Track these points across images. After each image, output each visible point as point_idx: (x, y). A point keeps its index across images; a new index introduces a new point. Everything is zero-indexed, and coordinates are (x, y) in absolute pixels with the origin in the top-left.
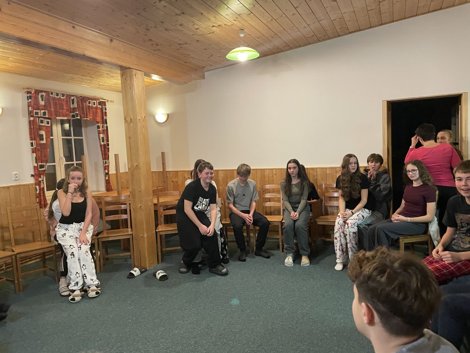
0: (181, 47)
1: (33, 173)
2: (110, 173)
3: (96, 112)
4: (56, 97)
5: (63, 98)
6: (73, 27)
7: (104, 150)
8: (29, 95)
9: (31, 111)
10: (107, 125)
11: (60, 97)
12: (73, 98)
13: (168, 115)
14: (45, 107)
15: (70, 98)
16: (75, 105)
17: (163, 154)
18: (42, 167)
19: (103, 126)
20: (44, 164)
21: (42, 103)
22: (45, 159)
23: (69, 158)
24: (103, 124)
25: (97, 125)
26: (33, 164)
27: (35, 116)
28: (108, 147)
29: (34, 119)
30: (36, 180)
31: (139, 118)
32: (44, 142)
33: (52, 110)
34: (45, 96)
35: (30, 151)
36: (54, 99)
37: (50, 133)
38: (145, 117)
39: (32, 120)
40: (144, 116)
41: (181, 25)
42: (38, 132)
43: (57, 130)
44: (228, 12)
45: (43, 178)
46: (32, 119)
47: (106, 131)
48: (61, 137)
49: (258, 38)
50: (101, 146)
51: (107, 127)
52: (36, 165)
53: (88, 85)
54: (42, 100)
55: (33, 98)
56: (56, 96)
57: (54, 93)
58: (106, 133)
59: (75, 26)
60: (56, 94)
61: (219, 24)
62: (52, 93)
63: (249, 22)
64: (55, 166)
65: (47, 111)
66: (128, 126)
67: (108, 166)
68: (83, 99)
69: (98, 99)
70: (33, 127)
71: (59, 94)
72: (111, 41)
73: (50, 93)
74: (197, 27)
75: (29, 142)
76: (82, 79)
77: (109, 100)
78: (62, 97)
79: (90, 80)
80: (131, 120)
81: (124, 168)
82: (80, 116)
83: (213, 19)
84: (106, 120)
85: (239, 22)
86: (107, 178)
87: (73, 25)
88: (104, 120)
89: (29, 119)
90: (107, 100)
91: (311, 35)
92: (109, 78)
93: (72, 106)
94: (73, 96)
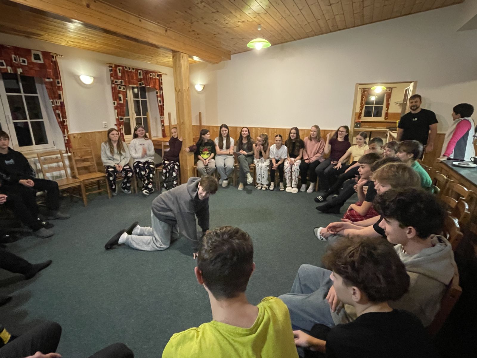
0: (215, 37)
1: (116, 123)
2: (165, 125)
3: (156, 82)
4: (129, 70)
5: (133, 71)
6: (140, 21)
7: (161, 109)
8: (111, 68)
9: (112, 80)
10: (163, 92)
11: (131, 71)
12: (139, 71)
13: (204, 86)
14: (122, 78)
15: (138, 72)
16: (142, 77)
17: (200, 113)
18: (121, 119)
19: (160, 92)
20: (123, 117)
21: (120, 74)
22: (123, 114)
23: (138, 113)
24: (160, 90)
25: (156, 91)
26: (115, 117)
27: (115, 83)
28: (163, 107)
29: (115, 86)
30: (118, 128)
31: (184, 88)
32: (122, 102)
33: (127, 79)
34: (121, 69)
35: (113, 108)
36: (127, 71)
37: (125, 96)
38: (189, 88)
39: (114, 87)
41: (216, 20)
42: (118, 95)
43: (130, 93)
44: (250, 12)
45: (122, 127)
46: (113, 85)
47: (162, 96)
48: (133, 99)
49: (271, 31)
50: (159, 106)
52: (117, 118)
53: (149, 62)
54: (120, 72)
55: (113, 71)
59: (141, 20)
60: (128, 68)
61: (243, 20)
62: (126, 68)
63: (265, 19)
64: (129, 118)
65: (123, 80)
66: (177, 94)
67: (164, 120)
68: (147, 72)
69: (157, 73)
70: (115, 92)
71: (131, 68)
72: (166, 31)
73: (125, 67)
74: (226, 22)
75: (112, 102)
76: (146, 57)
77: (164, 73)
79: (151, 58)
80: (179, 89)
81: (174, 122)
82: (145, 85)
83: (238, 16)
84: (162, 88)
85: (258, 19)
86: (163, 128)
87: (140, 19)
88: (161, 88)
89: (112, 86)
90: (163, 73)
91: (311, 30)
92: (164, 57)
93: (139, 77)
94: (140, 70)
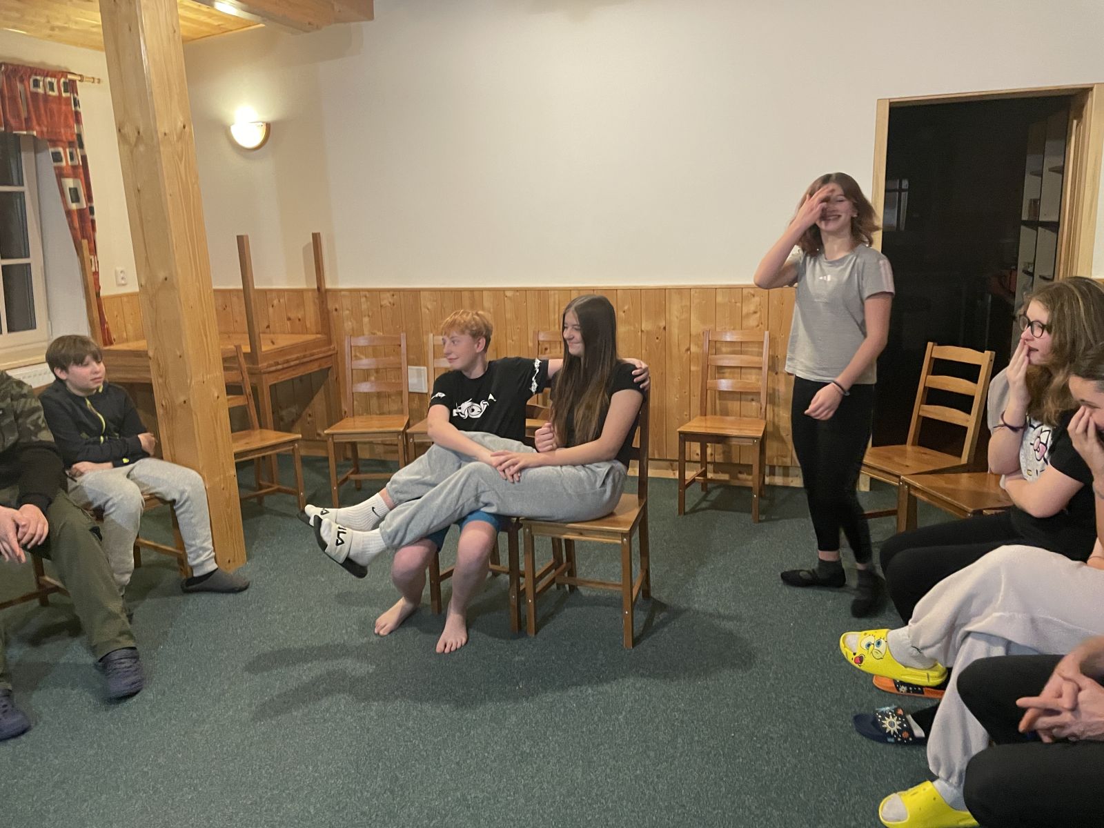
2: (103, 294)
7: (83, 228)
10: (84, 152)
13: (268, 126)
19: (71, 154)
24: (70, 147)
25: (51, 150)
28: (91, 217)
38: (184, 127)
40: (180, 125)
47: (82, 170)
50: (69, 213)
51: (84, 158)
58: (82, 176)
66: (132, 152)
67: (96, 275)
77: (85, 76)
80: (139, 133)
84: (80, 136)
88: (75, 136)
90: (81, 76)
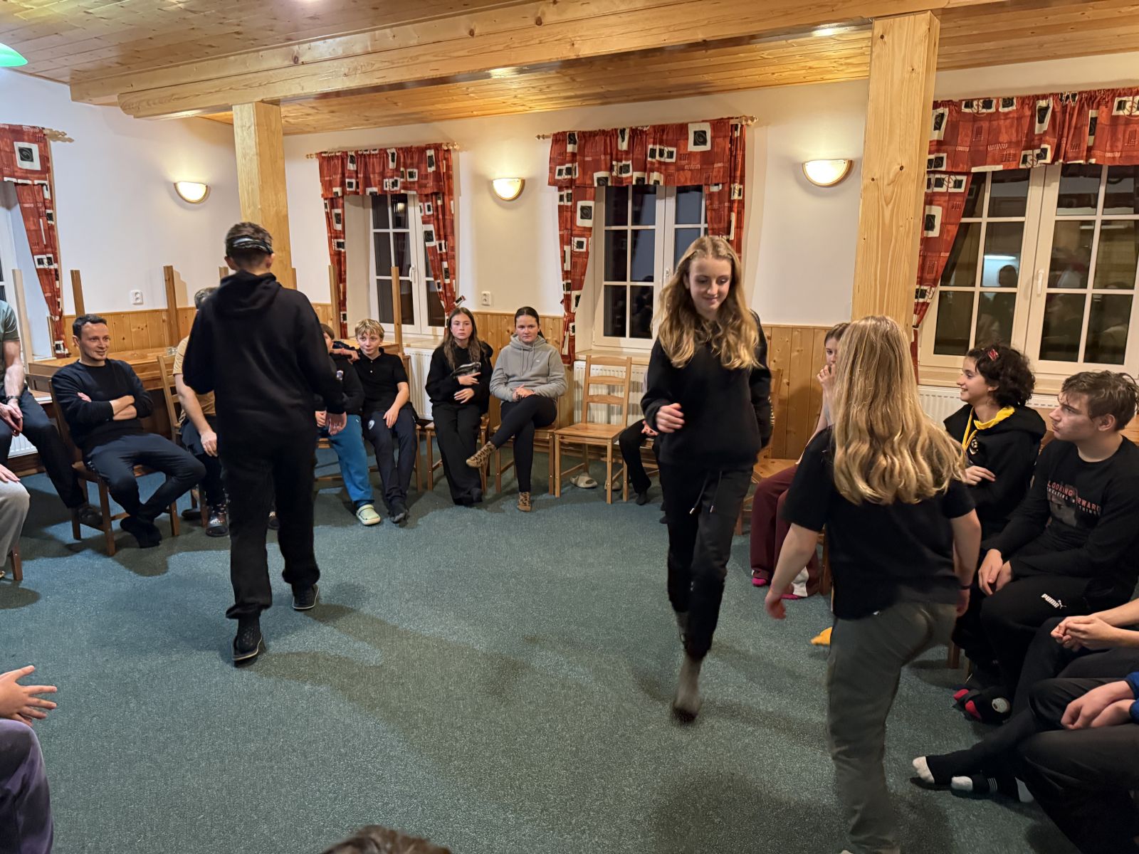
4: (984, 111)
5: (1006, 110)
11: (997, 110)
12: (1043, 103)
14: (942, 145)
15: (1031, 107)
32: (935, 233)
34: (947, 115)
36: (975, 118)
48: (1054, 217)
56: (983, 107)
57: (975, 103)
60: (981, 105)
62: (970, 104)
65: (945, 155)
71: (994, 102)
73: (964, 103)
78: (1004, 107)
93: (1038, 129)
94: (1044, 97)
